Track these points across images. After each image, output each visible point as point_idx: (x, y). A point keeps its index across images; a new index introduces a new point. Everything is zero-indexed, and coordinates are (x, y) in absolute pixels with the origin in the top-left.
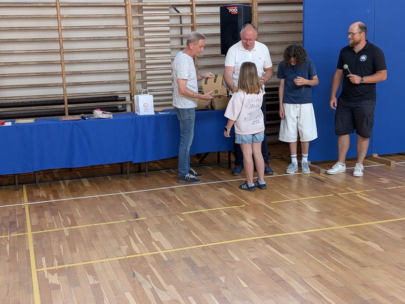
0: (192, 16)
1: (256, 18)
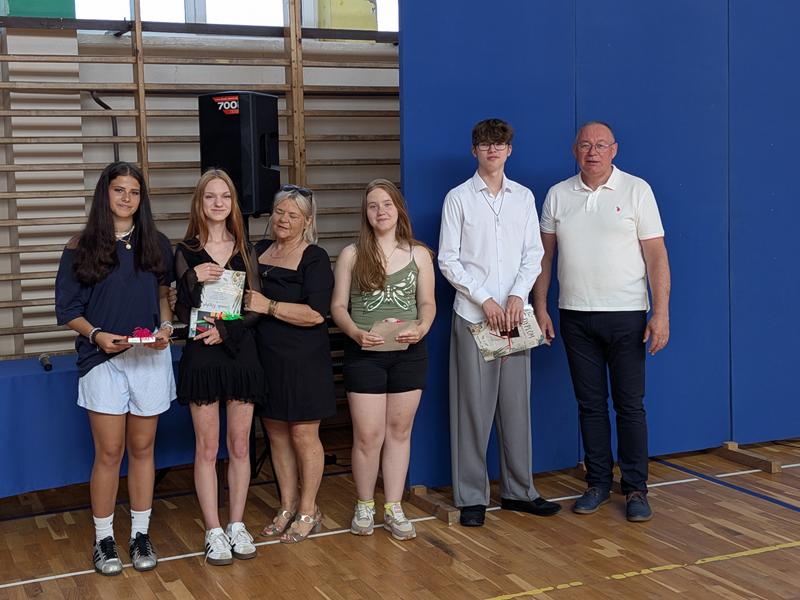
0: (137, 119)
1: (302, 125)
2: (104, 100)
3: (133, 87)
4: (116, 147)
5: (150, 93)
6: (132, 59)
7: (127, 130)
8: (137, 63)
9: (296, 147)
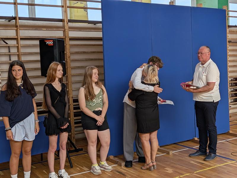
0: (18, 47)
1: (69, 49)
2: (6, 41)
3: (16, 37)
4: (10, 55)
5: (21, 39)
6: (16, 29)
7: (14, 50)
8: (17, 30)
9: (68, 55)
